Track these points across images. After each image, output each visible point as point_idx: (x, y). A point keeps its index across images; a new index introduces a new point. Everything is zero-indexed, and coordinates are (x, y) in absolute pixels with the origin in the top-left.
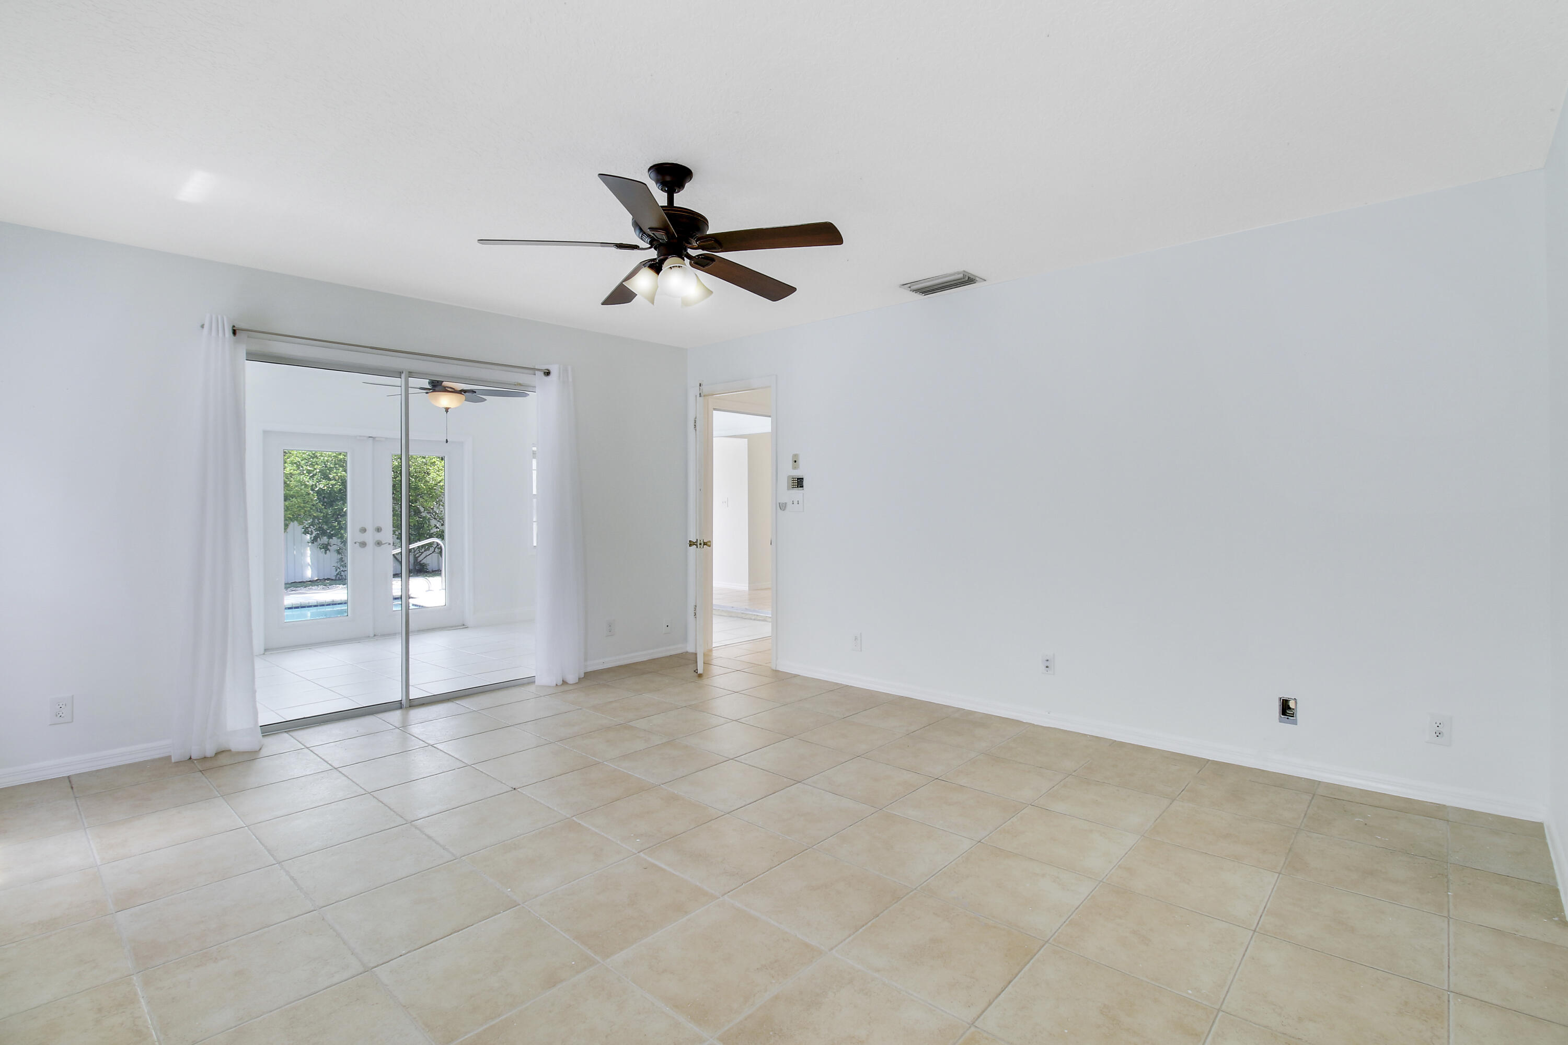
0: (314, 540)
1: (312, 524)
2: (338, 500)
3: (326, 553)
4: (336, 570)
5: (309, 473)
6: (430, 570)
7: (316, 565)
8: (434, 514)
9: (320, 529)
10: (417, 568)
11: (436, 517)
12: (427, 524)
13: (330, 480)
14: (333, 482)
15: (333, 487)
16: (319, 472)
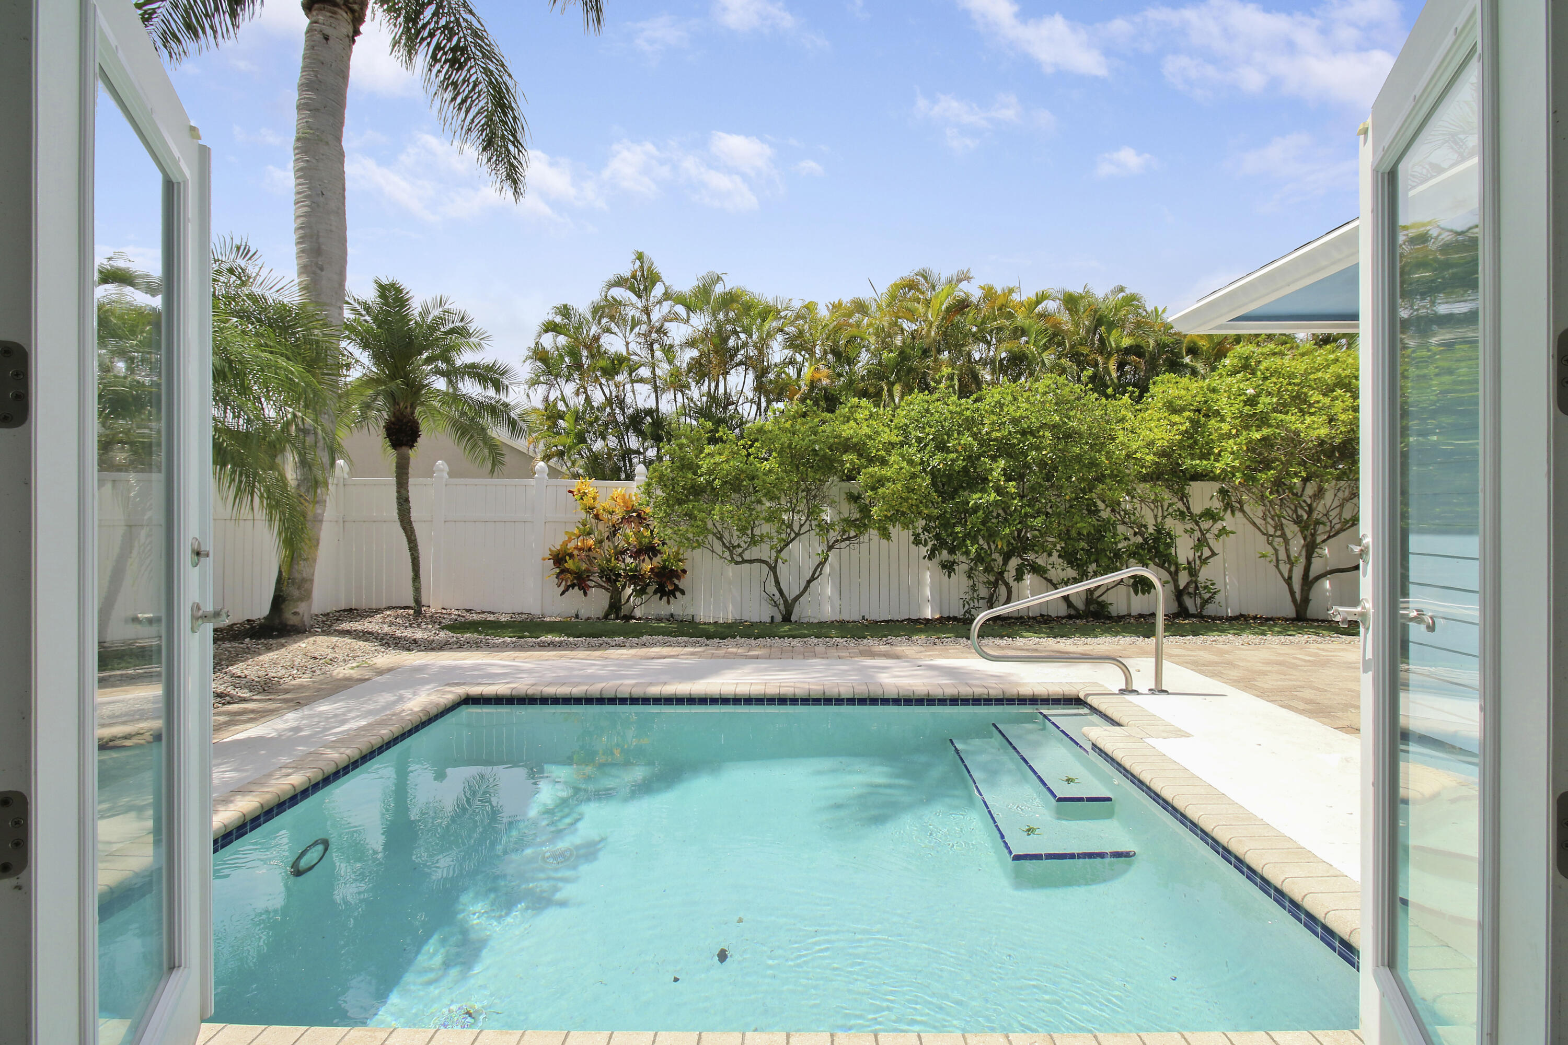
0: (931, 556)
1: (926, 529)
2: (962, 487)
3: (949, 576)
4: (964, 606)
5: (920, 442)
6: (1114, 614)
7: (939, 598)
8: (1122, 513)
9: (937, 537)
10: (1092, 609)
11: (1127, 520)
12: (1110, 531)
13: (948, 451)
14: (954, 455)
15: (952, 464)
16: (932, 439)
